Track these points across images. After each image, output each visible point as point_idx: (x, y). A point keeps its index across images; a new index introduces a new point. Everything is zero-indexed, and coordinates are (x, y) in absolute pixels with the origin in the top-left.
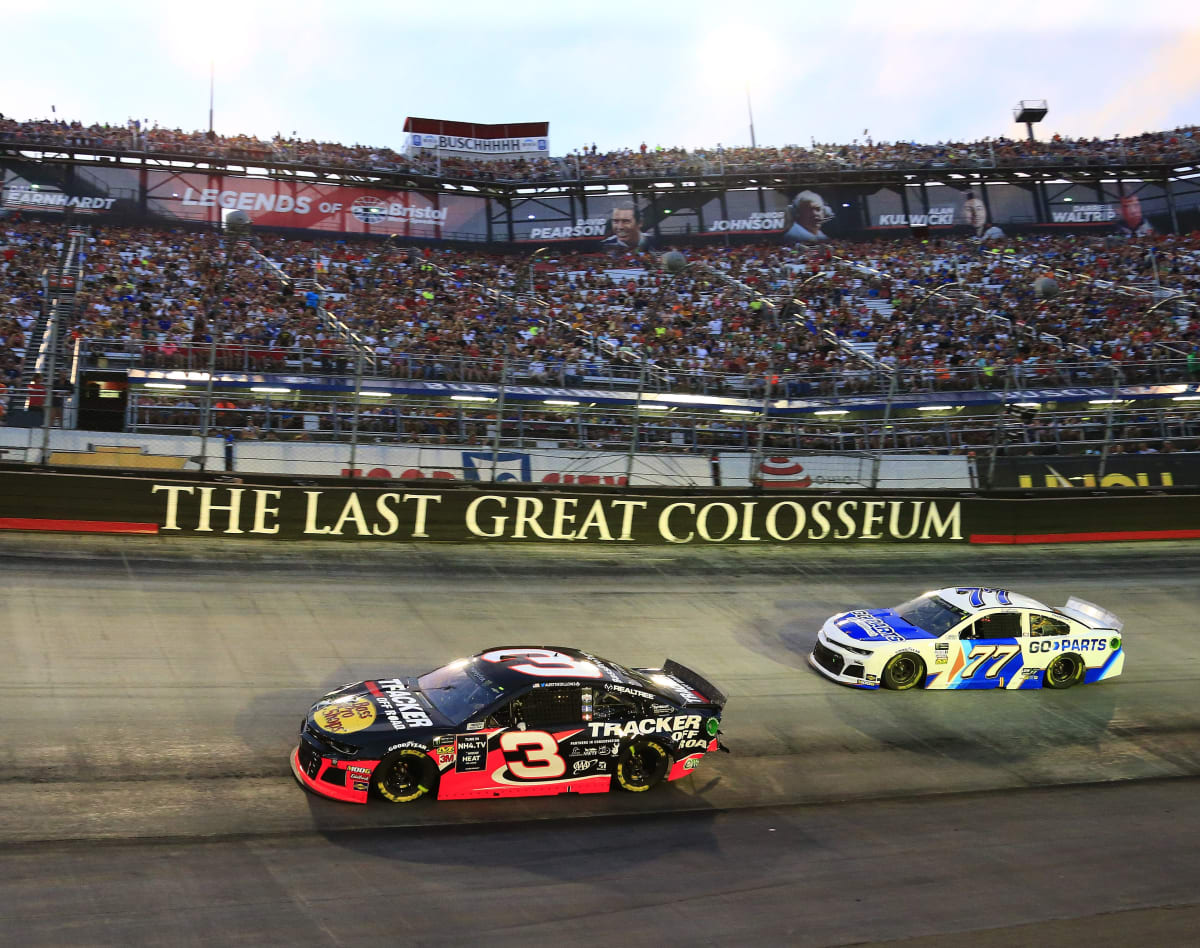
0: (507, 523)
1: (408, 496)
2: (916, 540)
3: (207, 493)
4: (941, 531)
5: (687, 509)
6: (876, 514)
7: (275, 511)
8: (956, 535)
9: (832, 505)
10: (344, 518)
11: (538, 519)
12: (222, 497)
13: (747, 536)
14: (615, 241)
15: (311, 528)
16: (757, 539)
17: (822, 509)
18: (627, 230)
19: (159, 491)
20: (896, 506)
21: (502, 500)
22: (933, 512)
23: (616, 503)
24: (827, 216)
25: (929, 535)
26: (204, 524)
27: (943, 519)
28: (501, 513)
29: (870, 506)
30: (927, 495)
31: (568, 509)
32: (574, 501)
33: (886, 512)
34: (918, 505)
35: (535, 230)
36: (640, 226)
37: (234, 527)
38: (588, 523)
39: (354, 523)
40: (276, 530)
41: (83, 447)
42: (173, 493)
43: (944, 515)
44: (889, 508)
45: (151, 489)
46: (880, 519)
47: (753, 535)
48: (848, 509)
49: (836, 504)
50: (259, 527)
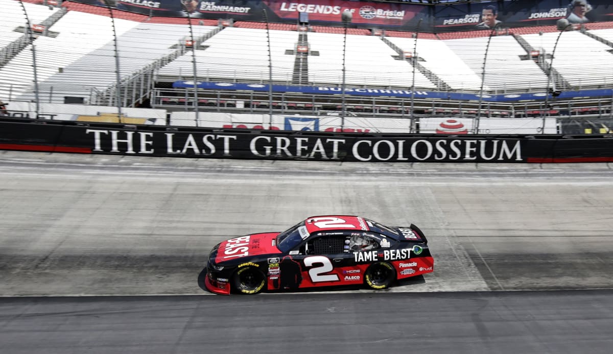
0: (272, 150)
1: (219, 136)
2: (495, 161)
3: (115, 134)
4: (509, 156)
5: (368, 144)
6: (471, 147)
7: (150, 143)
8: (519, 158)
9: (447, 142)
10: (187, 146)
11: (288, 148)
12: (122, 136)
13: (400, 157)
14: (483, 25)
15: (170, 151)
16: (406, 159)
17: (442, 144)
18: (489, 19)
19: (90, 132)
20: (483, 143)
21: (268, 139)
22: (505, 146)
23: (328, 140)
24: (588, 9)
25: (503, 158)
26: (115, 149)
27: (511, 149)
28: (268, 145)
29: (468, 143)
30: (501, 137)
31: (303, 143)
32: (306, 139)
33: (478, 146)
34: (496, 142)
35: (445, 21)
36: (496, 17)
37: (130, 150)
38: (315, 150)
39: (192, 149)
40: (152, 151)
41: (95, 114)
42: (97, 133)
43: (511, 147)
44: (479, 143)
45: (85, 131)
46: (474, 149)
47: (404, 157)
48: (456, 144)
49: (449, 141)
50: (143, 150)
